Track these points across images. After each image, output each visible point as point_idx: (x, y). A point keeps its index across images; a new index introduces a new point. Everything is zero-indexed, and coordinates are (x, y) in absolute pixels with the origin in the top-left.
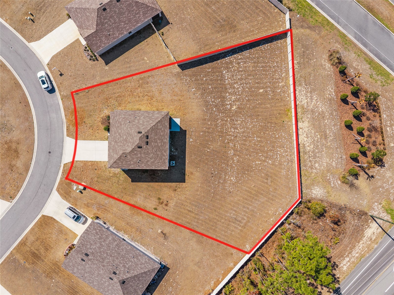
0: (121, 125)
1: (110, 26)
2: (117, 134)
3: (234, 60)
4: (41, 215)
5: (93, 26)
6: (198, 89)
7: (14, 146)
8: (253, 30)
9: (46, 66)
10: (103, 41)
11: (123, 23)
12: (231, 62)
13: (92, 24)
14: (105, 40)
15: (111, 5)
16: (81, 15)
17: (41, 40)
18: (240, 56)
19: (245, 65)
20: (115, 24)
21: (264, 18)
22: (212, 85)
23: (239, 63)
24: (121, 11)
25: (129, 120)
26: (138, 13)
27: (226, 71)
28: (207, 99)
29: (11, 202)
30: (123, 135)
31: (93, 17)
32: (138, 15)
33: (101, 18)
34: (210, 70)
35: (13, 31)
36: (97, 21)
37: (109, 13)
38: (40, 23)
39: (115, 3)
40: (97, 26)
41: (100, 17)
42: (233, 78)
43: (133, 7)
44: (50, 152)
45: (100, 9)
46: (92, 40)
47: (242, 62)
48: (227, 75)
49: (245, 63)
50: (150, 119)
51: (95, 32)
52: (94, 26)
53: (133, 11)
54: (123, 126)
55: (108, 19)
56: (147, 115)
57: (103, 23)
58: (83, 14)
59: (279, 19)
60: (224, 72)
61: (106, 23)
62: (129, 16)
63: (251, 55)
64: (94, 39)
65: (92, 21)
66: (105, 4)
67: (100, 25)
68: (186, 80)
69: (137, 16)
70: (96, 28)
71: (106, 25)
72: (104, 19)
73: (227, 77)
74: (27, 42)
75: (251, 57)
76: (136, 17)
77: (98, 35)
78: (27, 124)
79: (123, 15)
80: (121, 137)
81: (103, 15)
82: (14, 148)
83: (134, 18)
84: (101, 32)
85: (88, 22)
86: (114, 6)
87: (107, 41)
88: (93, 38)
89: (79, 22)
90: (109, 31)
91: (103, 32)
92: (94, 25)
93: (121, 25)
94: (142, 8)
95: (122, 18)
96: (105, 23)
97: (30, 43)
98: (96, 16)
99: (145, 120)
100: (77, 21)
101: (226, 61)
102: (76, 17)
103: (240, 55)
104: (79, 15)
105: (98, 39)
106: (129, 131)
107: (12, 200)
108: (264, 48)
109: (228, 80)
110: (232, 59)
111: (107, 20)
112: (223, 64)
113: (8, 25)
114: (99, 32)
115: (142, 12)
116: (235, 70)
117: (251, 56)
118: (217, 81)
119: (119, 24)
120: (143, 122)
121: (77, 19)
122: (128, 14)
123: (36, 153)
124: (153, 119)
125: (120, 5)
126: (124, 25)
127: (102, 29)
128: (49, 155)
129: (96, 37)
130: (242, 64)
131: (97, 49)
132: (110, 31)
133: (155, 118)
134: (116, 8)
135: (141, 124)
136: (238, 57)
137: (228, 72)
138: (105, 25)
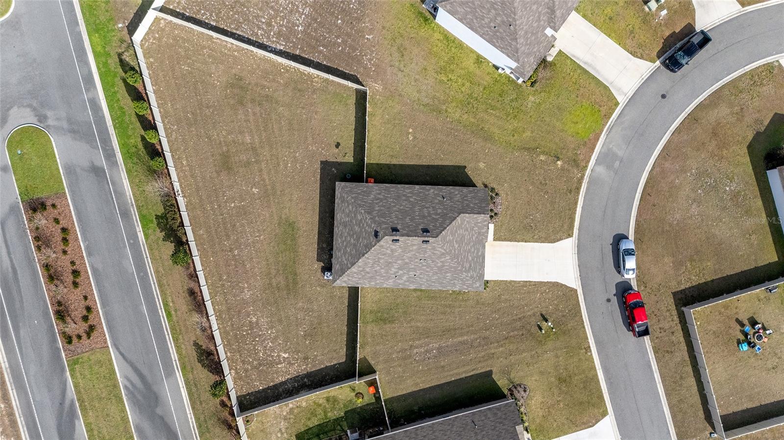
0: (526, 33)
1: (433, 207)
2: (542, 23)
3: (272, 34)
4: (746, 8)
5: (462, 224)
6: (361, 32)
7: (712, 146)
8: (209, 56)
9: (574, 236)
10: (461, 195)
11: (411, 200)
12: (279, 34)
13: (460, 227)
14: (456, 195)
15: (411, 231)
16: (468, 255)
17: (553, 280)
18: (259, 34)
19: (261, 14)
20: (423, 205)
21: (178, 63)
22: (334, 22)
23: (269, 24)
24: (401, 216)
25: (508, 30)
26: (377, 199)
27: (296, 28)
28: (356, 6)
29: (778, 61)
30: (536, 13)
31: (452, 233)
32: (378, 197)
33: (440, 223)
34: (321, 48)
35: (589, 326)
36: (450, 224)
37: (423, 223)
38: (538, 307)
39: (403, 229)
40: (455, 218)
41: (441, 226)
42: (294, 8)
43: (379, 211)
44: (663, 96)
45: (433, 235)
46: (478, 206)
47: (261, 22)
48: (300, 23)
49: (257, 17)
50: (475, 9)
51: (464, 213)
52: (459, 221)
53: (384, 206)
54: (525, 28)
55: (430, 216)
56: (475, 21)
57: (442, 216)
58: (464, 254)
59: (154, 43)
60: (300, 28)
61: (436, 214)
62: (394, 202)
63: (240, 22)
64: (472, 205)
65: (456, 231)
66: (421, 237)
67: (449, 217)
68: (370, 60)
69: (382, 197)
70: (458, 216)
71: (439, 211)
72: (437, 220)
73: (301, 17)
74: (578, 293)
75: (243, 18)
76: (384, 196)
77: (462, 206)
78: (667, 165)
79: (403, 209)
80: (540, 13)
81: (433, 226)
82: (713, 142)
83: (388, 197)
84: (455, 207)
85: (463, 236)
86: (408, 227)
87: (454, 192)
88: (474, 207)
89: (478, 251)
90: (440, 203)
91: (451, 206)
92: (458, 223)
93: (416, 199)
94: (365, 202)
95: (407, 208)
96: (439, 214)
97: (575, 288)
98: (446, 231)
99: (483, 13)
100: (480, 254)
101: (286, 44)
102: (477, 260)
103: (257, 34)
104: (470, 258)
105: (466, 202)
106: (521, 11)
107: (775, 63)
108: (211, 15)
109: (303, 12)
110: (275, 39)
111: (434, 217)
112: (294, 42)
113: (590, 341)
114: (459, 209)
115: (370, 196)
116: (283, 18)
117: (241, 20)
118: (320, 23)
119: (417, 203)
120: (490, 11)
121: (478, 257)
122: (394, 206)
123: (686, 110)
124: (470, 7)
125: (398, 223)
126: (411, 197)
127: (451, 210)
128: (667, 92)
129: (468, 205)
130: (264, 18)
131: (478, 191)
132: (440, 201)
133: (466, 7)
134: (407, 223)
135: (495, 9)
136: (262, 35)
137: (294, 25)
138: (440, 213)
